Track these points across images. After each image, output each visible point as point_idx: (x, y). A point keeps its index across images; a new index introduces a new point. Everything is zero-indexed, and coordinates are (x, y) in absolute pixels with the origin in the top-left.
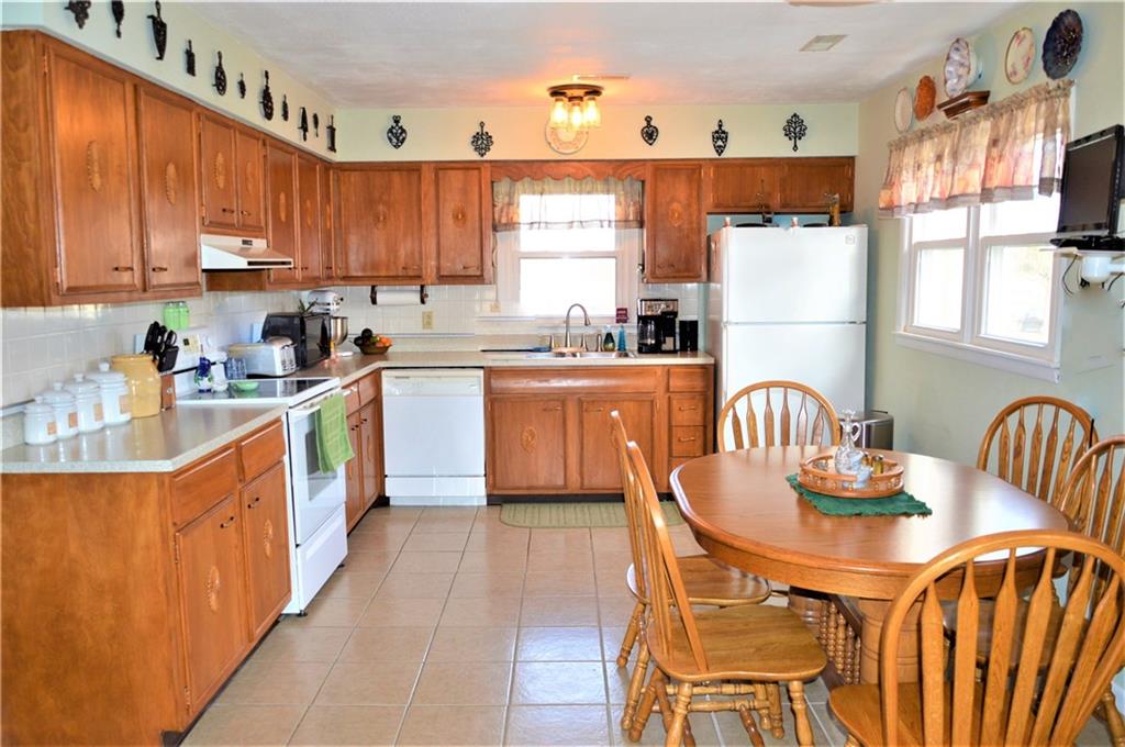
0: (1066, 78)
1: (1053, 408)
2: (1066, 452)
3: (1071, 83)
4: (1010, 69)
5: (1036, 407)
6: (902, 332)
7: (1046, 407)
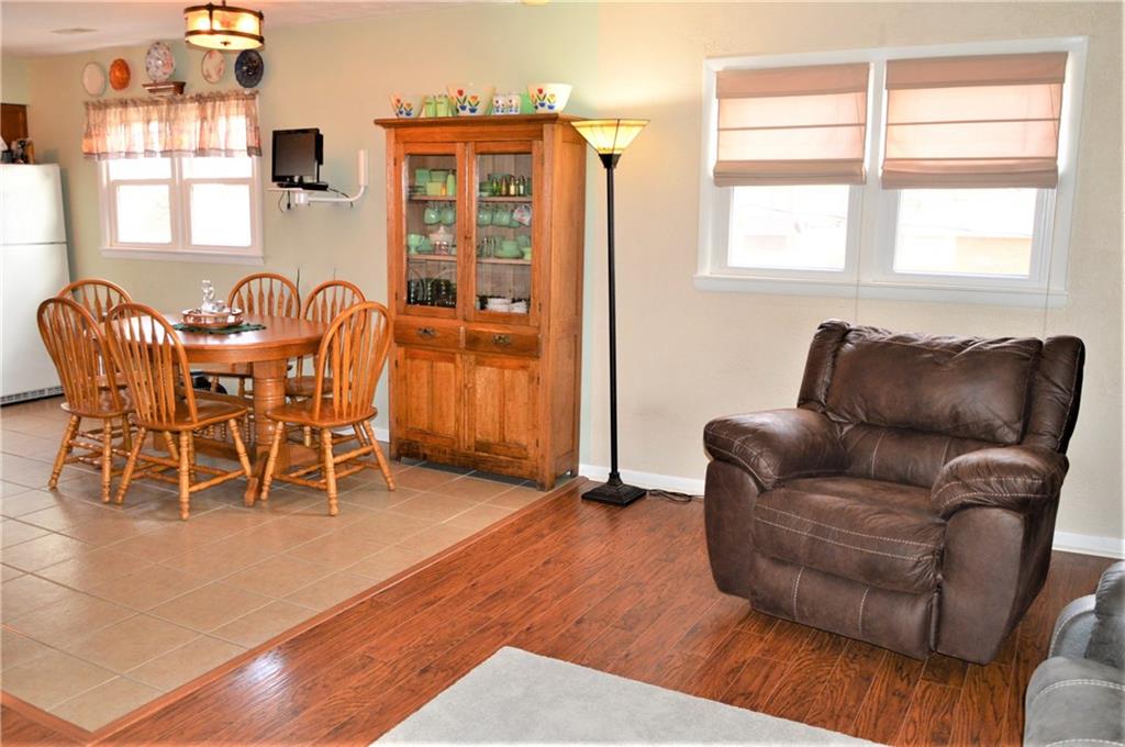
0: (255, 88)
1: (269, 279)
2: (280, 303)
3: (257, 92)
4: (205, 73)
5: (258, 280)
6: (108, 247)
7: (264, 280)
